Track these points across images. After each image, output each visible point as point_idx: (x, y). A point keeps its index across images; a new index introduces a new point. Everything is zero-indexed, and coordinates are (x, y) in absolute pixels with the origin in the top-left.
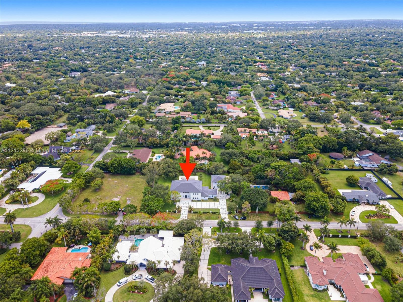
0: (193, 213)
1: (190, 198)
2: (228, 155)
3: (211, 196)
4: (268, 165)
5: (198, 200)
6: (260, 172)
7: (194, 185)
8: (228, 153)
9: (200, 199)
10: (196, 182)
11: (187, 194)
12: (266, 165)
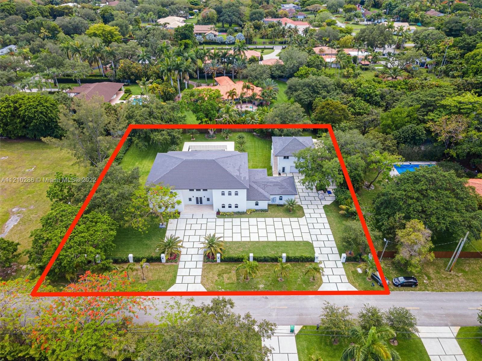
0: (222, 261)
1: (212, 206)
2: (307, 89)
3: (278, 197)
4: (431, 106)
5: (236, 210)
6: (409, 126)
7: (222, 164)
8: (308, 85)
9: (242, 208)
10: (230, 156)
11: (201, 194)
12: (424, 106)
